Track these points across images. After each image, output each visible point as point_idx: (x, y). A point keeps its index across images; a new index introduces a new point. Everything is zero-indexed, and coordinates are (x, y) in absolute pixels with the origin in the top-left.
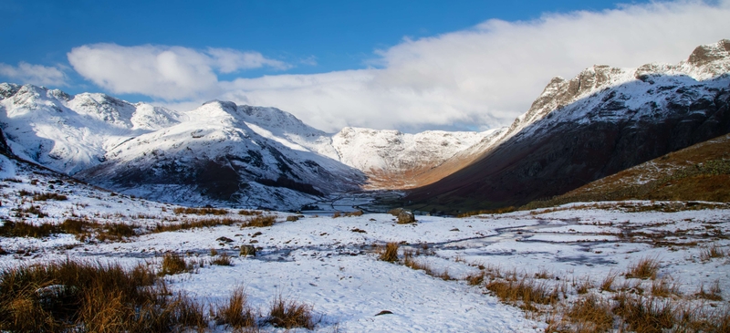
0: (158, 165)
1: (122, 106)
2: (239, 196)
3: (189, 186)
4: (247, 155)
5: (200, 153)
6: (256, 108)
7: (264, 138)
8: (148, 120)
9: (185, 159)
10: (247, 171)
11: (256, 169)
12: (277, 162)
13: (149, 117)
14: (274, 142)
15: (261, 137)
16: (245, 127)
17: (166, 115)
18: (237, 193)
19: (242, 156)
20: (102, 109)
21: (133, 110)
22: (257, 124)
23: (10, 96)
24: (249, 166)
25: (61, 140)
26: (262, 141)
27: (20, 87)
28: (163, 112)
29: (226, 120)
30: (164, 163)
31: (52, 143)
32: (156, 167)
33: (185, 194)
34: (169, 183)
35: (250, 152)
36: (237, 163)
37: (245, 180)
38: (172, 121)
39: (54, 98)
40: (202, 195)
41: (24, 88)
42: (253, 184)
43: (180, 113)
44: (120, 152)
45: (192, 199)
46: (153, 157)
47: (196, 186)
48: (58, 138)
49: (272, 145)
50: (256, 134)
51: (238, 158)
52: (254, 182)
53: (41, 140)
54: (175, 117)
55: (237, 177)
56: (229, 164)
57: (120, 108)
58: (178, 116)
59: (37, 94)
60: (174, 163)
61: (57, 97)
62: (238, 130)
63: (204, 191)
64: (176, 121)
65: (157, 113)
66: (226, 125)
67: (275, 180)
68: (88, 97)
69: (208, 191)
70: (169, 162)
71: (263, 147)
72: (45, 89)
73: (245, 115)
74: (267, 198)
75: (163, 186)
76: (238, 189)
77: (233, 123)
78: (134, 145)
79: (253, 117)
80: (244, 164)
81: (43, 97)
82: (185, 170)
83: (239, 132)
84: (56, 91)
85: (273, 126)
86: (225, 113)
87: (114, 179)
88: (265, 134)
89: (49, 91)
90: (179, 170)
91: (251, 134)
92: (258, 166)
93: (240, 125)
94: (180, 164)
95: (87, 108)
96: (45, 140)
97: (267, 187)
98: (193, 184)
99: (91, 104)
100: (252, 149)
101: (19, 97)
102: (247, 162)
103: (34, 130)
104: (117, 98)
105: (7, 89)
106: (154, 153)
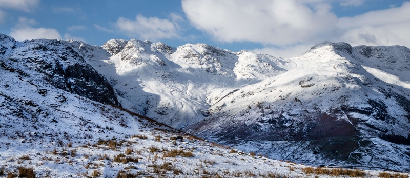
0: (265, 119)
1: (224, 55)
2: (359, 155)
3: (299, 143)
4: (368, 106)
5: (310, 104)
6: (376, 49)
7: (389, 85)
8: (251, 70)
9: (293, 112)
10: (368, 125)
11: (380, 123)
12: (406, 114)
13: (252, 66)
14: (401, 89)
15: (384, 83)
16: (364, 72)
17: (270, 63)
18: (356, 152)
19: (361, 106)
20: (204, 60)
21: (235, 59)
22: (379, 67)
23: (118, 52)
24: (370, 120)
25: (167, 95)
26: (386, 88)
27: (126, 43)
28: (267, 60)
29: (340, 65)
30: (270, 116)
31: (158, 98)
32: (262, 121)
33: (295, 152)
34: (277, 140)
35: (370, 102)
36: (355, 115)
37: (365, 135)
38: (277, 69)
39: (157, 52)
40: (315, 153)
41: (130, 43)
42: (376, 141)
43: (285, 59)
44: (224, 105)
45: (303, 157)
46: (258, 109)
47: (308, 143)
48: (163, 92)
49: (400, 93)
50: (377, 80)
51: (356, 110)
52: (377, 139)
53: (148, 95)
54: (280, 65)
55: (356, 132)
56: (345, 117)
57: (222, 58)
58: (284, 63)
59: (142, 49)
60: (281, 116)
61: (160, 50)
62: (354, 75)
63: (317, 148)
64: (282, 69)
65: (261, 61)
66: (340, 70)
67: (406, 136)
68: (189, 48)
69: (321, 149)
70: (276, 116)
71: (388, 96)
72: (149, 43)
73: (363, 57)
74: (396, 158)
75: (271, 142)
76: (357, 147)
77: (349, 68)
78: (238, 97)
79: (373, 59)
80: (364, 117)
81: (148, 51)
82: (295, 124)
83: (356, 79)
84: (159, 44)
85: (400, 69)
86: (338, 57)
87: (218, 135)
88: (389, 79)
89: (152, 45)
90: (288, 125)
91: (371, 81)
92: (383, 119)
93: (357, 69)
94: (288, 117)
95: (190, 60)
96: (151, 95)
97: (395, 145)
98: (304, 140)
99: (194, 56)
100: (374, 98)
101: (126, 52)
102: (368, 114)
103: (141, 85)
104: (218, 48)
105: (115, 45)
106: (260, 106)
